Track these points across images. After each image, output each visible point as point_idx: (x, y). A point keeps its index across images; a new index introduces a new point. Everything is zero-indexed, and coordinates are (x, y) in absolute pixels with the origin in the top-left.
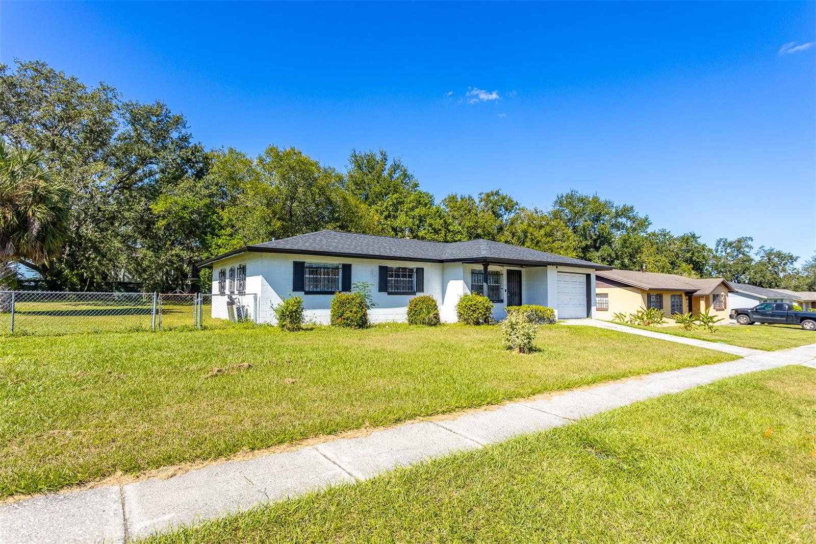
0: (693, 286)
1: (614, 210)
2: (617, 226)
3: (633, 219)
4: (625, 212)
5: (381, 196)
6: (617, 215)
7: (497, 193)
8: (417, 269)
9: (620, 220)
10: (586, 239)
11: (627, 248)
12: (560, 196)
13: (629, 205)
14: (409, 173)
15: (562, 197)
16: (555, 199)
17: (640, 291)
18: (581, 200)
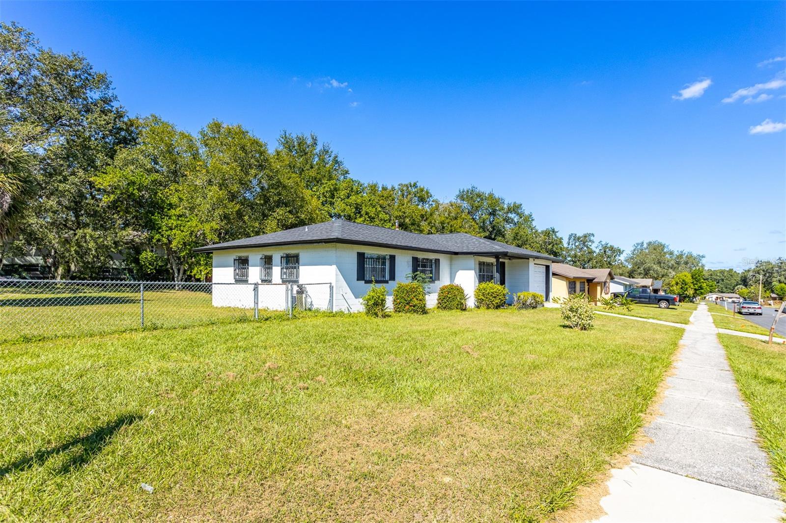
0: (590, 274)
1: (505, 206)
2: (507, 220)
3: (520, 215)
4: (515, 209)
5: (318, 181)
6: (510, 210)
7: (415, 185)
8: (436, 259)
9: (510, 215)
10: (485, 232)
11: (518, 240)
12: (461, 191)
13: (518, 202)
14: (339, 159)
15: (463, 192)
16: (458, 193)
17: (565, 279)
18: (479, 196)
